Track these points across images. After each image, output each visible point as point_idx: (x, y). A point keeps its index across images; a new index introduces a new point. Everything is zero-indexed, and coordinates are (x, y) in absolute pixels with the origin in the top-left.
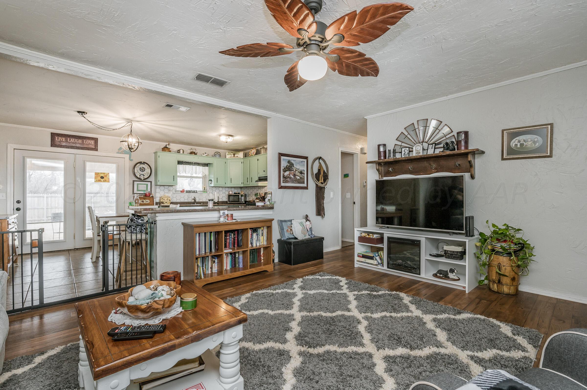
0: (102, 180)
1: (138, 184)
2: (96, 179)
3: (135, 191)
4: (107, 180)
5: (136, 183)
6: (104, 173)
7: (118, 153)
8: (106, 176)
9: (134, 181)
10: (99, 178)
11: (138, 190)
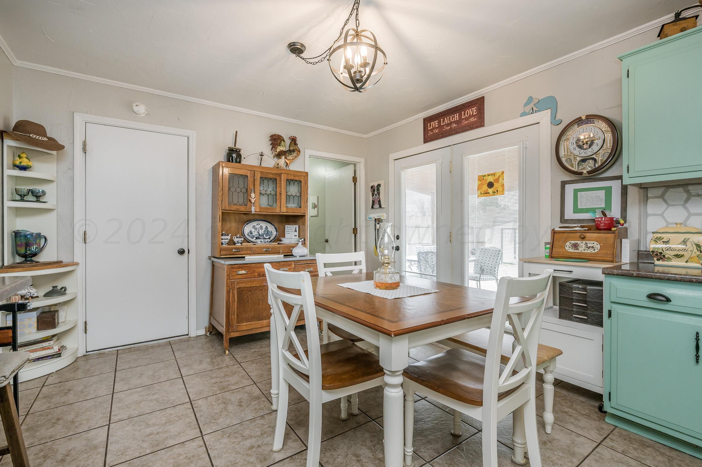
0: (490, 191)
1: (576, 191)
2: (480, 191)
3: (569, 214)
4: (500, 189)
5: (570, 189)
6: (494, 175)
7: (523, 114)
8: (497, 180)
9: (563, 184)
10: (485, 187)
11: (576, 210)
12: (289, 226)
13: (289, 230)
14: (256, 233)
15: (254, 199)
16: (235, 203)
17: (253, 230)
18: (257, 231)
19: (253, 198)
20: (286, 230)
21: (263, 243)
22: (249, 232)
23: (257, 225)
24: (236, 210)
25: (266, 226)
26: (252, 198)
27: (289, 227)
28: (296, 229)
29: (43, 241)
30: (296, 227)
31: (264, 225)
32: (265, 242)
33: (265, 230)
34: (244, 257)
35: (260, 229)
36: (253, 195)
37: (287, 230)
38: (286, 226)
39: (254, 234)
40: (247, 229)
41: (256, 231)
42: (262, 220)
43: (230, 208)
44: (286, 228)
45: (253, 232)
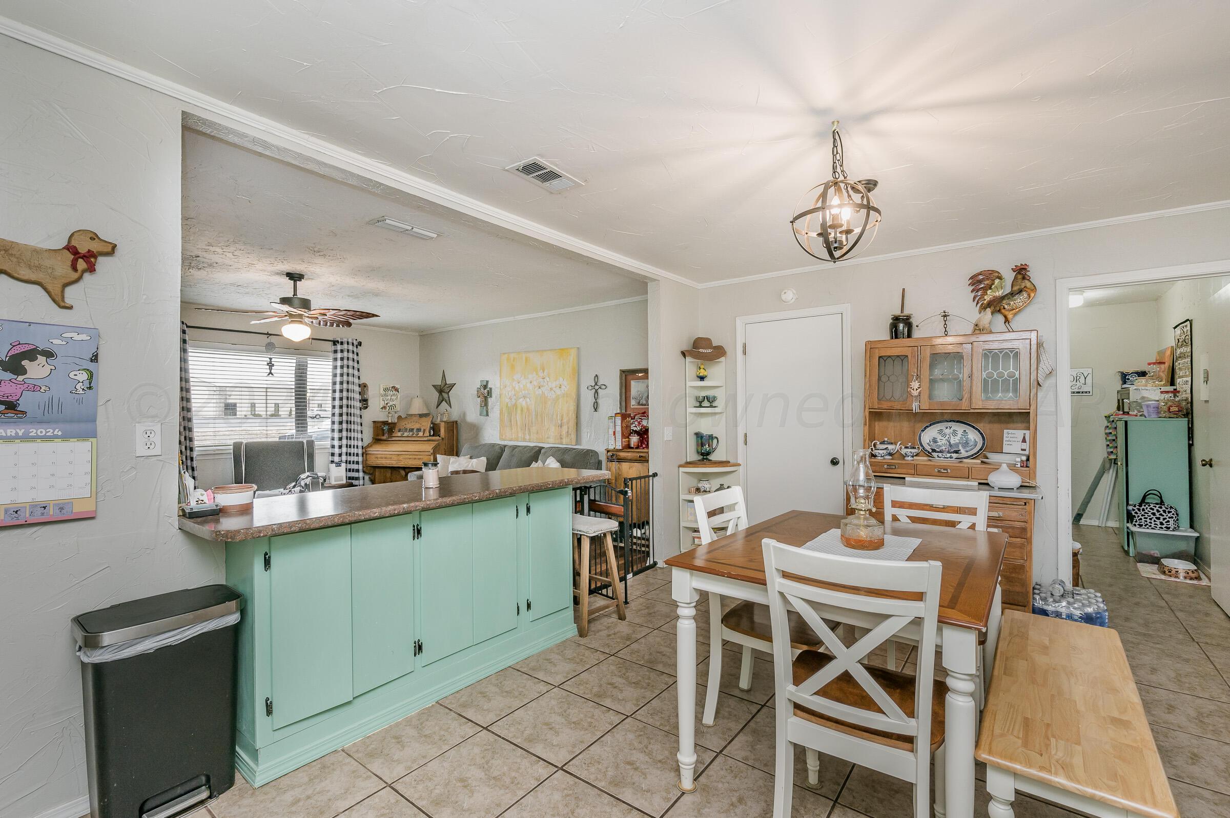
12: (1010, 431)
13: (1011, 439)
14: (944, 442)
15: (917, 389)
16: (888, 398)
17: (939, 437)
18: (947, 438)
19: (915, 390)
20: (1005, 439)
21: (942, 459)
22: (931, 440)
23: (947, 428)
24: (890, 408)
25: (965, 431)
26: (913, 389)
27: (1011, 434)
28: (1024, 437)
29: (715, 441)
30: (1025, 434)
31: (960, 428)
32: (945, 458)
33: (961, 438)
34: (904, 478)
35: (951, 436)
36: (915, 385)
37: (1008, 439)
38: (1005, 431)
39: (940, 443)
40: (927, 437)
41: (944, 439)
42: (954, 421)
43: (879, 406)
44: (1005, 435)
45: (939, 441)
